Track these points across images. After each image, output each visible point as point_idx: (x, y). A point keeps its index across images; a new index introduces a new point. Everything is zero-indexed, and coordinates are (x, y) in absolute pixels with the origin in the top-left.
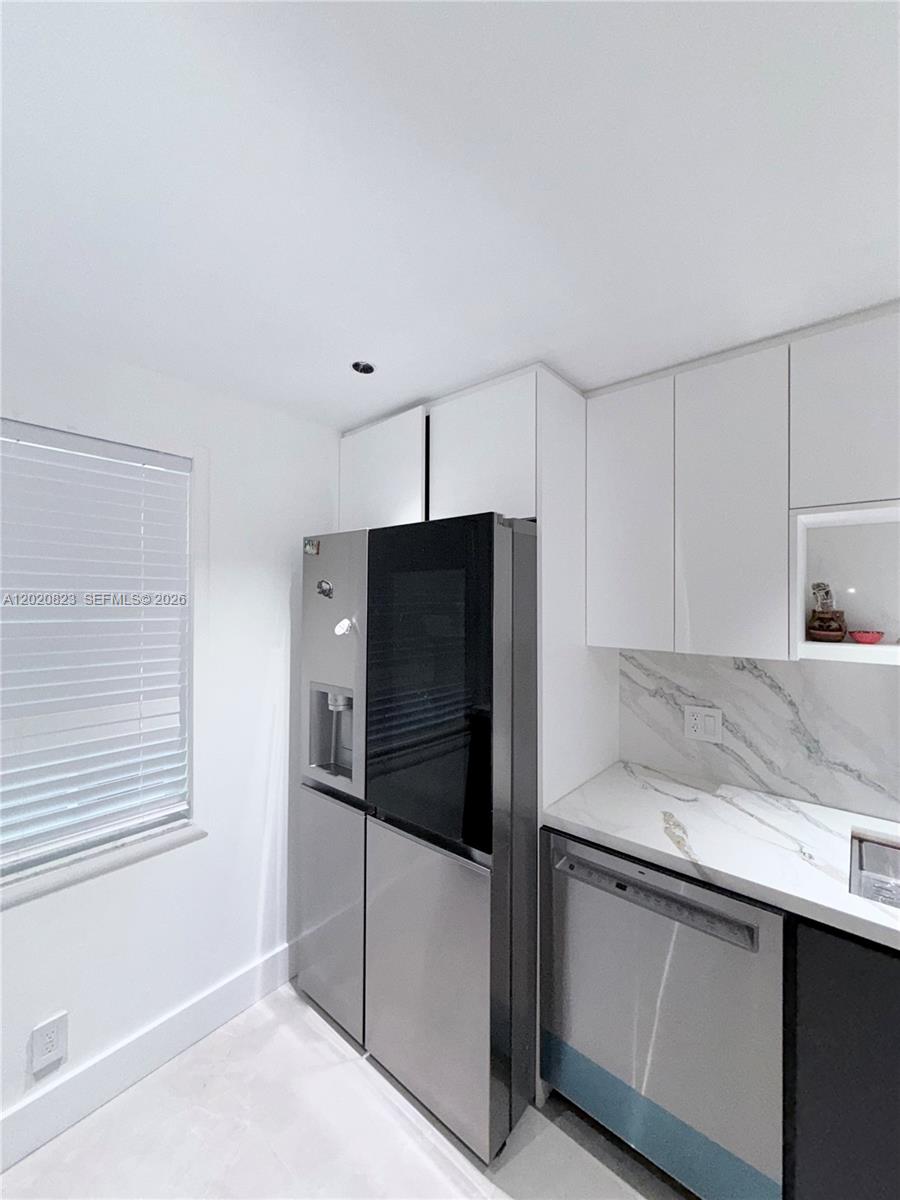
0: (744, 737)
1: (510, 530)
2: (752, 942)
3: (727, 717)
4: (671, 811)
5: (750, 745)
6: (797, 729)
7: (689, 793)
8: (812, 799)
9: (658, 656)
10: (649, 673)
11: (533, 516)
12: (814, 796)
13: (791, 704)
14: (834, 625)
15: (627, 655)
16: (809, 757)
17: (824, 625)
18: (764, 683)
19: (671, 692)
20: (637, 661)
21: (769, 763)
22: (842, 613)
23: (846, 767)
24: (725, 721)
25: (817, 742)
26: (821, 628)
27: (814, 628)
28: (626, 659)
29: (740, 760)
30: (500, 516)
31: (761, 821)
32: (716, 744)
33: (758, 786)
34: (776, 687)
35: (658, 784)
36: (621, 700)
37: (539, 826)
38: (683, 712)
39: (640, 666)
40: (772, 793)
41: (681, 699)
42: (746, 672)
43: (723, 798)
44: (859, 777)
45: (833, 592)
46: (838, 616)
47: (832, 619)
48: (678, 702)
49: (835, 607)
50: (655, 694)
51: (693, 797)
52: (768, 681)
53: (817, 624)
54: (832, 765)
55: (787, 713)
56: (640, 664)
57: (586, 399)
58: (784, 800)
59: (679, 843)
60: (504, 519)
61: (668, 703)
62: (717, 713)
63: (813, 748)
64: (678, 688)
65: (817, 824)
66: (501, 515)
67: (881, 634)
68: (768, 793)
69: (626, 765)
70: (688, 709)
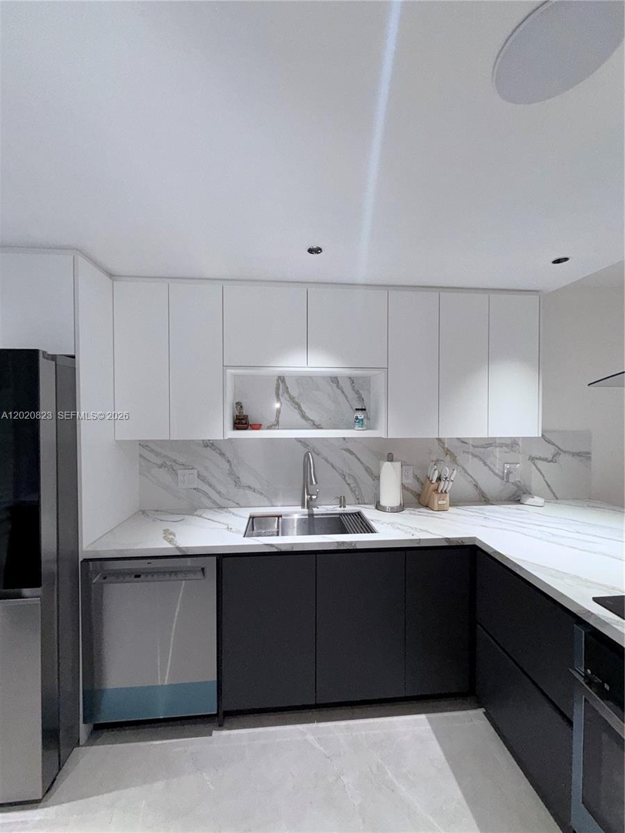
0: (208, 482)
1: (54, 363)
2: (204, 575)
3: (200, 473)
4: (168, 528)
5: (210, 485)
6: (231, 473)
7: (181, 517)
8: (237, 505)
9: (162, 443)
10: (157, 454)
11: (73, 354)
12: (237, 504)
13: (229, 461)
14: (244, 422)
15: (144, 445)
16: (236, 486)
17: (241, 422)
18: (217, 452)
19: (171, 463)
20: (149, 447)
21: (219, 493)
22: (247, 416)
23: (250, 487)
24: (199, 476)
25: (239, 478)
26: (239, 423)
27: (236, 423)
28: (143, 447)
29: (206, 494)
30: (44, 353)
31: (213, 521)
32: (195, 489)
33: (213, 506)
34: (222, 454)
35: (162, 517)
36: (140, 474)
37: (80, 560)
38: (177, 474)
39: (152, 451)
40: (221, 508)
41: (176, 467)
42: (208, 448)
43: (197, 515)
44: (254, 490)
45: (243, 406)
46: (246, 417)
47: (243, 419)
48: (174, 469)
49: (244, 414)
50: (160, 466)
51: (181, 519)
52: (219, 451)
53: (237, 421)
54: (244, 487)
55: (227, 466)
56: (152, 450)
57: (113, 280)
58: (226, 509)
59: (171, 541)
60: (49, 355)
61: (168, 470)
62: (196, 471)
63: (237, 482)
64: (175, 461)
65: (236, 515)
66: (46, 352)
67: (261, 425)
68: (218, 508)
69: (143, 512)
70: (179, 472)
